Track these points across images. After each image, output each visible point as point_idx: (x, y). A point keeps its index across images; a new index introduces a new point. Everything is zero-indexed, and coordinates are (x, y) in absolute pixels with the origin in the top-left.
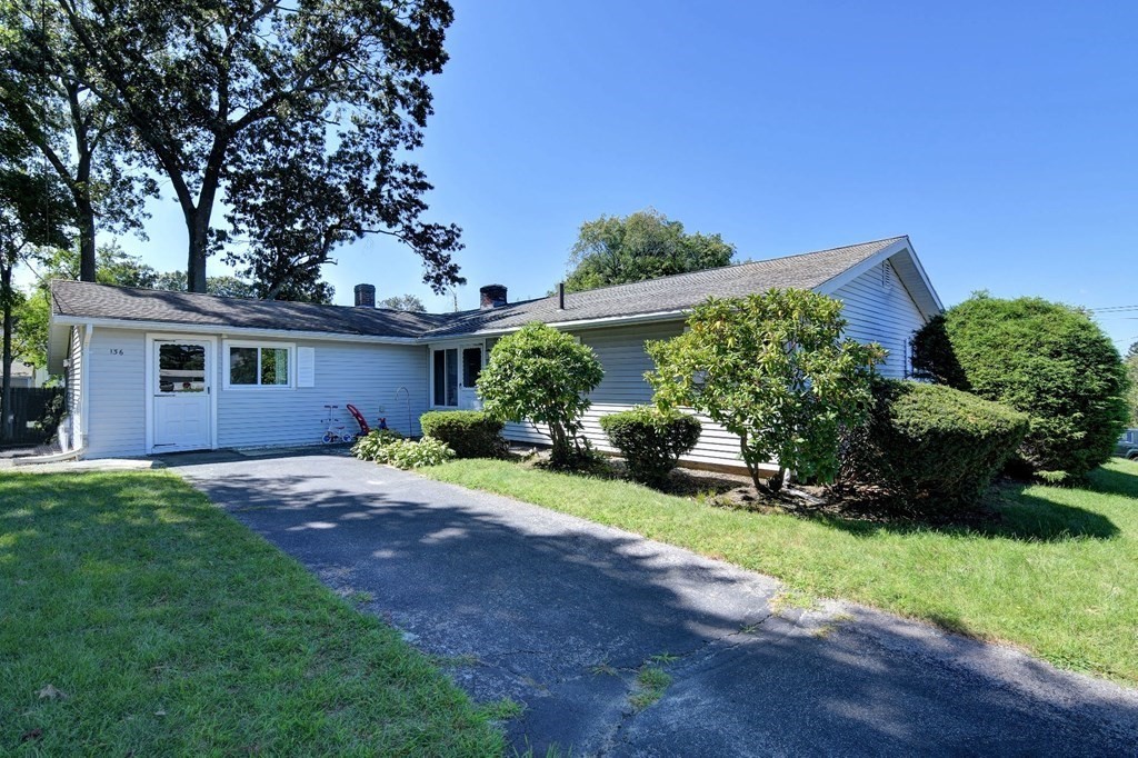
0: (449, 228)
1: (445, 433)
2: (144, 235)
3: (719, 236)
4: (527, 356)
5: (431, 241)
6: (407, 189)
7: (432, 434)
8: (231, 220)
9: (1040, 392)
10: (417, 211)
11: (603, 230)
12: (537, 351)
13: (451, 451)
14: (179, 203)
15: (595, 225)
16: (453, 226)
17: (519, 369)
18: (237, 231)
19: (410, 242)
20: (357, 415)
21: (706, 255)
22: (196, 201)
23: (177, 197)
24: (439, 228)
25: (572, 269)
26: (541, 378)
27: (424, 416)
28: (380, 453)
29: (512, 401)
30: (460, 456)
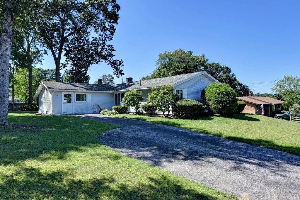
0: (120, 61)
1: (117, 109)
2: (42, 64)
3: (204, 55)
4: (130, 96)
5: (115, 64)
6: (109, 51)
7: (114, 110)
8: (66, 61)
9: (215, 100)
10: (112, 57)
11: (165, 56)
12: (132, 95)
13: (118, 113)
14: (53, 56)
15: (163, 54)
16: (121, 60)
17: (128, 98)
18: (67, 63)
19: (110, 65)
20: (100, 107)
21: (198, 62)
22: (57, 56)
23: (52, 54)
24: (118, 61)
25: (158, 67)
26: (132, 99)
27: (113, 107)
28: (105, 113)
29: (127, 103)
30: (119, 113)
